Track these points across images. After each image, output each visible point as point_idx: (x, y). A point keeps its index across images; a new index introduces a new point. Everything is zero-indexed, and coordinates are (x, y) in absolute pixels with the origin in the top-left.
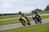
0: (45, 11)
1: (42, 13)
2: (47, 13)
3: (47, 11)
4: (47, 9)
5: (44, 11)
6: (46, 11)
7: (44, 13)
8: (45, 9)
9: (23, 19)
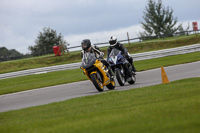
0: (34, 55)
1: (21, 65)
2: (42, 63)
3: (41, 55)
4: (40, 46)
5: (27, 56)
6: (37, 55)
7: (31, 65)
8: (31, 48)
9: (97, 69)
